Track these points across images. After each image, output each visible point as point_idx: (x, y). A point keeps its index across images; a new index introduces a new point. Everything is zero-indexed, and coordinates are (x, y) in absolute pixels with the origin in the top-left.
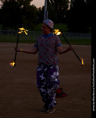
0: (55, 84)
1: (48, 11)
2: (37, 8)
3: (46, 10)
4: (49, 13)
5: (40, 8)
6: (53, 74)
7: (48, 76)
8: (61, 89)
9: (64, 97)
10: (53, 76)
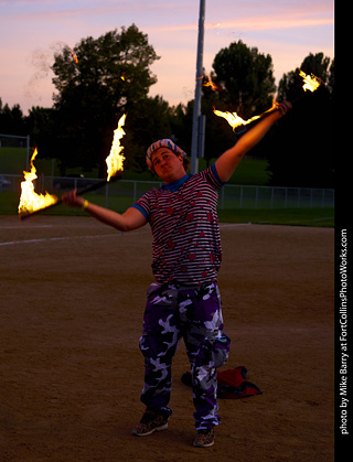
0: (220, 350)
1: (204, 117)
2: (170, 105)
3: (199, 113)
4: (208, 122)
5: (180, 106)
6: (211, 319)
7: (197, 325)
8: (243, 370)
9: (249, 396)
10: (211, 325)
